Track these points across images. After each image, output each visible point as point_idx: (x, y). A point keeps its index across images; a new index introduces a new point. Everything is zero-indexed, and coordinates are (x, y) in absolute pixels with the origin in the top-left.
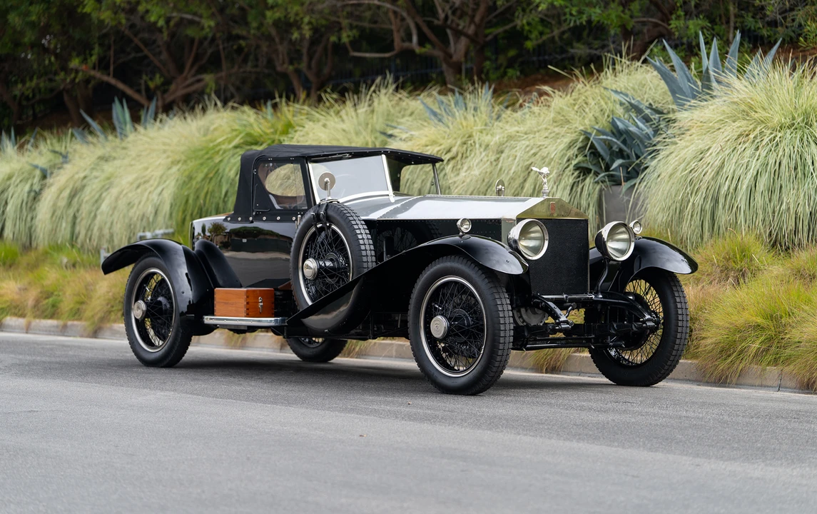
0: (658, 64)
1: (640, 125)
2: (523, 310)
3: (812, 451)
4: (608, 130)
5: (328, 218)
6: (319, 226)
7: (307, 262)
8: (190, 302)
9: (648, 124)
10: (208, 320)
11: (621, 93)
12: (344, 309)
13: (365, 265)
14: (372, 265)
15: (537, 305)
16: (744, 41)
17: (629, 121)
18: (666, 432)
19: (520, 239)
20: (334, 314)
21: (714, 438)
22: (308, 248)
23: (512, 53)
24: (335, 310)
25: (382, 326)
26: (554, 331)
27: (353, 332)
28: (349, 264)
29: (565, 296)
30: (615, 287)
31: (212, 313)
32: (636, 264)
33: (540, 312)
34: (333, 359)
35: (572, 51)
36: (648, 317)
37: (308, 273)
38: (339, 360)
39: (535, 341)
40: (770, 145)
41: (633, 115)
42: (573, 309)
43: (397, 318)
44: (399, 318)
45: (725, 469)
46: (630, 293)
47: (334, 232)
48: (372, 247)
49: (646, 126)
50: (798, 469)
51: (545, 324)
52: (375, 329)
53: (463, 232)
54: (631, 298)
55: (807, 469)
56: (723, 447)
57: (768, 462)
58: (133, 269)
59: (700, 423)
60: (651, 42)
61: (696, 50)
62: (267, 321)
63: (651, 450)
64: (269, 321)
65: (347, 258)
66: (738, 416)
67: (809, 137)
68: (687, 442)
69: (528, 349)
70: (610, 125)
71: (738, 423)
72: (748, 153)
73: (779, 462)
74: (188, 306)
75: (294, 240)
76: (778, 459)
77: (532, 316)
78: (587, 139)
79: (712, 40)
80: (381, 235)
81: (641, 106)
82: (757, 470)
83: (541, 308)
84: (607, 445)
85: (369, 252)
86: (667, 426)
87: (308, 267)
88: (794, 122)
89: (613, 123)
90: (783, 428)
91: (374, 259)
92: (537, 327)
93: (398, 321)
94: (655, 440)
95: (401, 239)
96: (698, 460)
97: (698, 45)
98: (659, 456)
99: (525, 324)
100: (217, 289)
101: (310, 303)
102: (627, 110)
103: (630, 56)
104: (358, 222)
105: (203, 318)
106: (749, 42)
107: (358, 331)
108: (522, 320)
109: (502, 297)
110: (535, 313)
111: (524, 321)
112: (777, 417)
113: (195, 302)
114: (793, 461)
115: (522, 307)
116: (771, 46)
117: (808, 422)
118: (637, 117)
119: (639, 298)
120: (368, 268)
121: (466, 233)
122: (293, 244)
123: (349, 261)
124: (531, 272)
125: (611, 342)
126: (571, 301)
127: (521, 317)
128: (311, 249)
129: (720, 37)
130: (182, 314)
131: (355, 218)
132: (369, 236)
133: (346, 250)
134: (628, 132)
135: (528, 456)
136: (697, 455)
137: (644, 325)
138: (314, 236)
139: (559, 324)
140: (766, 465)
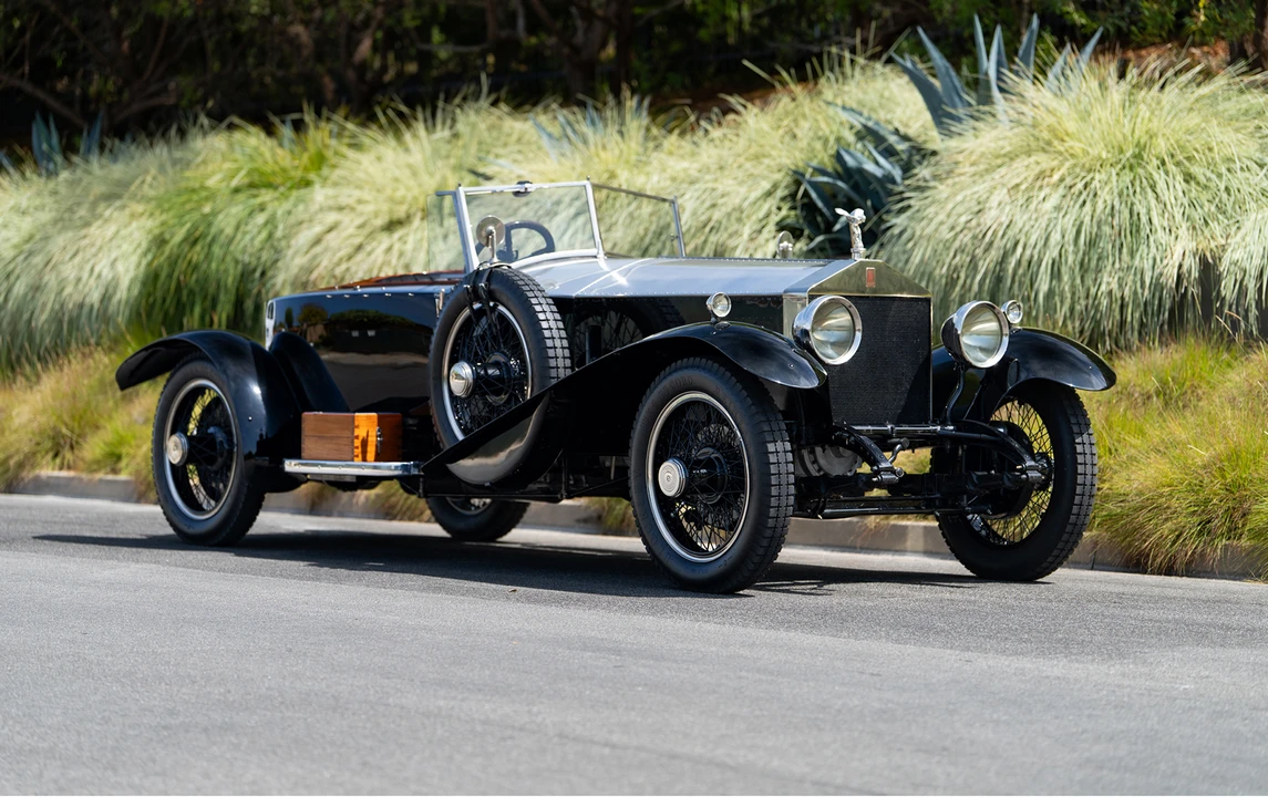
0: (909, 65)
1: (881, 160)
2: (818, 450)
3: (1139, 643)
4: (830, 170)
5: (491, 295)
6: (476, 306)
7: (456, 369)
8: (261, 436)
9: (892, 159)
10: (291, 466)
11: (852, 110)
12: (517, 446)
13: (553, 373)
14: (563, 374)
15: (840, 442)
16: (1044, 30)
17: (863, 153)
18: (920, 619)
19: (813, 330)
20: (502, 456)
21: (993, 627)
22: (459, 345)
23: (676, 47)
24: (502, 449)
25: (583, 478)
26: (871, 486)
27: (533, 487)
28: (525, 370)
29: (889, 427)
30: (976, 413)
31: (296, 454)
32: (1012, 372)
33: (848, 453)
34: (505, 533)
35: (771, 45)
36: (1030, 463)
37: (458, 386)
38: (519, 536)
39: (839, 503)
40: (1085, 194)
41: (871, 147)
42: (903, 449)
43: (607, 464)
44: (611, 462)
45: (1009, 666)
46: (1000, 424)
47: (502, 317)
48: (565, 343)
49: (891, 163)
50: (1117, 667)
51: (856, 474)
52: (572, 482)
53: (716, 317)
54: (1002, 430)
55: (1131, 666)
56: (1006, 639)
57: (1073, 657)
58: (168, 381)
59: (971, 607)
60: (899, 33)
61: (969, 45)
62: (389, 468)
63: (897, 641)
64: (392, 468)
65: (523, 361)
66: (1028, 599)
67: (1144, 180)
68: (952, 632)
69: (826, 517)
70: (833, 160)
71: (1028, 609)
72: (1049, 205)
73: (1090, 657)
74: (258, 443)
75: (436, 331)
76: (1088, 654)
77: (836, 460)
78: (798, 183)
79: (994, 29)
80: (582, 324)
81: (882, 132)
82: (1057, 667)
83: (849, 447)
84: (832, 636)
85: (559, 352)
86: (923, 612)
87: (458, 376)
88: (1121, 156)
89: (838, 157)
90: (1098, 615)
91: (568, 362)
92: (841, 479)
93: (609, 468)
94: (904, 630)
95: (617, 330)
96: (967, 655)
97: (973, 38)
98: (911, 649)
99: (822, 473)
100: (306, 413)
101: (460, 437)
102: (860, 137)
103: (869, 53)
104: (542, 301)
105: (282, 463)
106: (1053, 34)
107: (544, 486)
108: (817, 468)
109: (775, 428)
110: (839, 455)
111: (820, 469)
112: (1089, 601)
113: (269, 436)
114: (1110, 656)
115: (816, 444)
116: (1086, 39)
117: (1134, 607)
118: (876, 148)
119: (1015, 431)
120: (558, 378)
121: (723, 319)
122: (434, 339)
123: (526, 366)
124: (831, 385)
125: (969, 506)
126: (901, 434)
127: (815, 461)
128: (464, 346)
129: (1007, 26)
130: (249, 456)
131: (538, 294)
132: (561, 325)
133: (522, 348)
134: (861, 171)
135: (714, 649)
136: (968, 649)
137: (1024, 476)
138: (468, 326)
139: (876, 473)
140: (1071, 661)
